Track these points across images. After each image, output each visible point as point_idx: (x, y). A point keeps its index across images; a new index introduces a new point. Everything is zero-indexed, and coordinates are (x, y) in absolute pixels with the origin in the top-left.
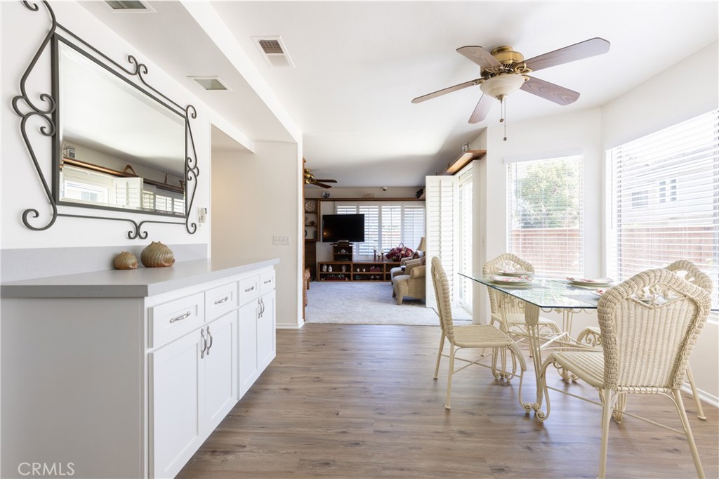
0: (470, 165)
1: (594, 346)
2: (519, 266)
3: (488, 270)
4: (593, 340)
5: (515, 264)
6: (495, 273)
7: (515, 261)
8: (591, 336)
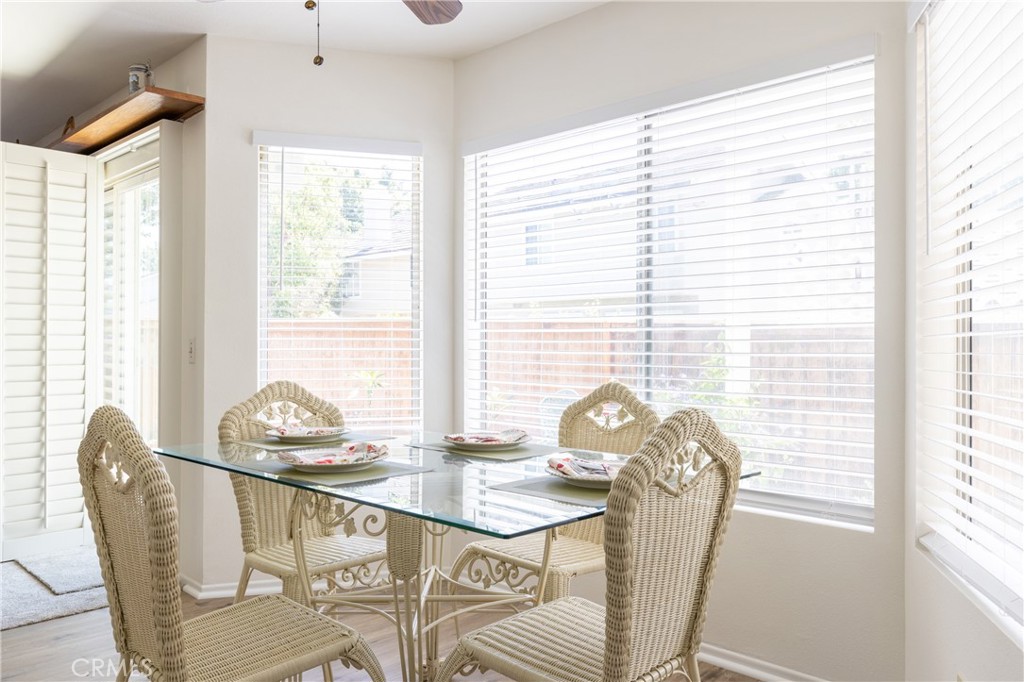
0: (152, 133)
1: (487, 585)
2: (309, 414)
3: (234, 433)
4: (485, 572)
5: (301, 410)
6: (251, 439)
7: (299, 403)
8: (480, 564)
